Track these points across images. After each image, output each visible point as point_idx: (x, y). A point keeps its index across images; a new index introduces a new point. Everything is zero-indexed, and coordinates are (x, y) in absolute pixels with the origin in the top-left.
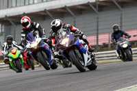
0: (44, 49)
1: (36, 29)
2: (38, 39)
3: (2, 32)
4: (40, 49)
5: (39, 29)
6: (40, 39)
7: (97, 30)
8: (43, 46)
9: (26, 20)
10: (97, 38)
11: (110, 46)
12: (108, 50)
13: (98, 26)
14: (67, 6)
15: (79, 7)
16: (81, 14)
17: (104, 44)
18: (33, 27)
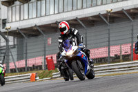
0: (79, 58)
1: (74, 36)
2: (74, 48)
3: (14, 45)
4: (76, 58)
5: (77, 36)
6: (76, 47)
7: (109, 41)
8: (79, 55)
9: (63, 26)
10: (109, 49)
11: (121, 58)
12: (119, 62)
13: (109, 38)
14: (79, 17)
15: (91, 18)
16: (93, 25)
17: (116, 55)
18: (71, 33)
